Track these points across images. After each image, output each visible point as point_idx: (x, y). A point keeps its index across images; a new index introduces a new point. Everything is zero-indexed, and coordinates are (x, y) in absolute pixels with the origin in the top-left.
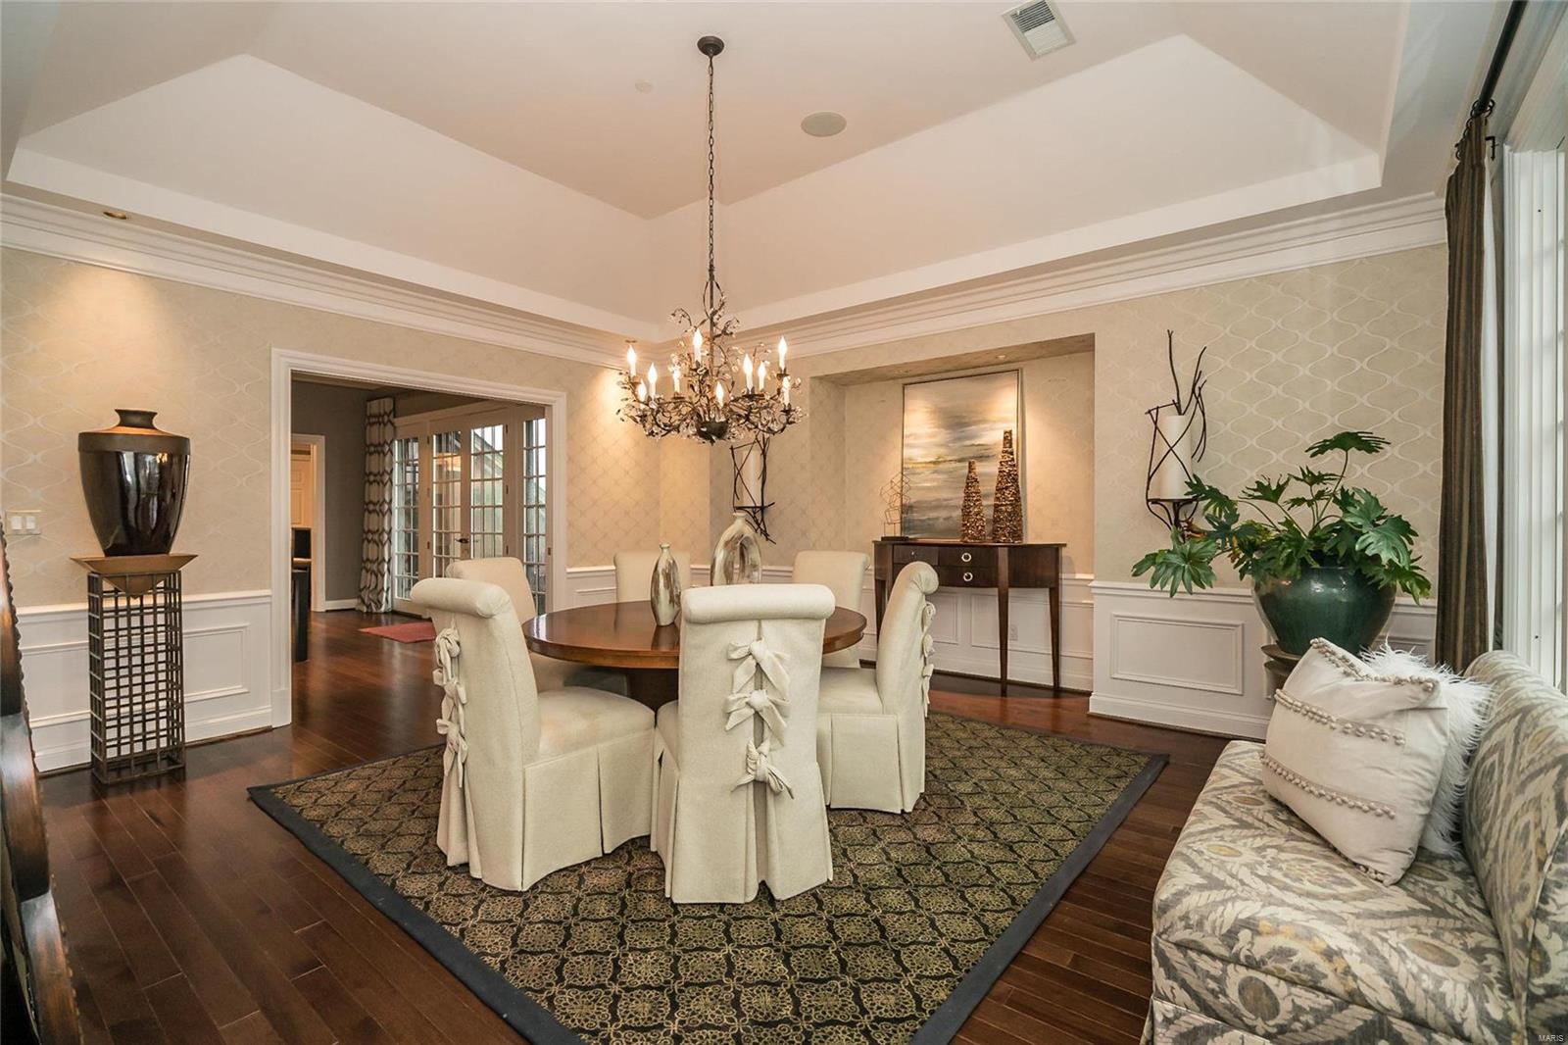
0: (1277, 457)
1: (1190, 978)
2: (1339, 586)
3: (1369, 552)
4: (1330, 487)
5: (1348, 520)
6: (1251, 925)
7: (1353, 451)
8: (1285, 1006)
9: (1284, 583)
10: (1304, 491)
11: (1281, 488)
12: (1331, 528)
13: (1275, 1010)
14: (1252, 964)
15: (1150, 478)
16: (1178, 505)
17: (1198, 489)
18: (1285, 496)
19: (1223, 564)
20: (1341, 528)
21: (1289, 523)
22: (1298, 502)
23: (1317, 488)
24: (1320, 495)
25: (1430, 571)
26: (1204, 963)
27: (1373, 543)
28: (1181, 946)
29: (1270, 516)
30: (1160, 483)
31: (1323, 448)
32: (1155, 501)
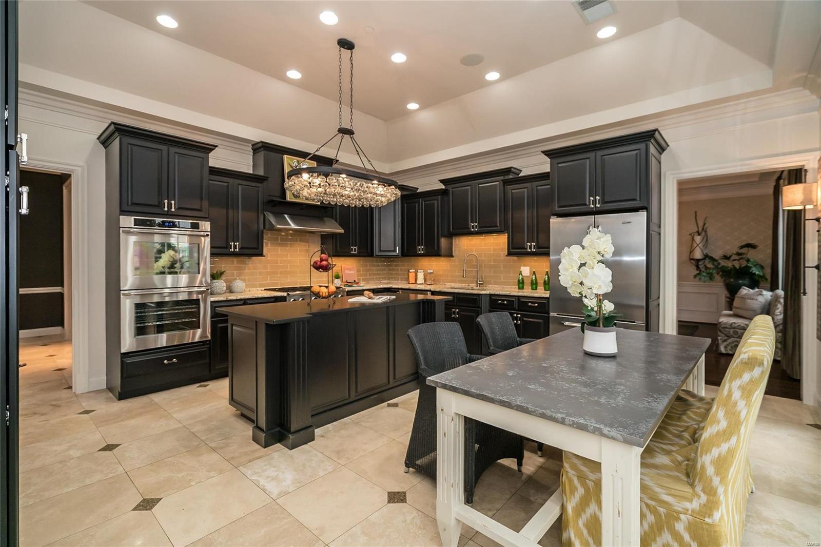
0: (728, 247)
1: (725, 332)
2: (745, 280)
3: (754, 272)
4: (744, 256)
5: (749, 265)
6: (734, 323)
7: (750, 249)
8: (740, 333)
9: (732, 280)
10: (736, 257)
11: (730, 256)
12: (745, 267)
13: (738, 333)
14: (735, 328)
15: (691, 253)
16: (698, 261)
17: (706, 256)
18: (732, 258)
19: (718, 278)
20: (747, 267)
21: (733, 266)
22: (735, 260)
23: (741, 257)
24: (741, 258)
25: (769, 277)
26: (727, 330)
27: (755, 271)
28: (723, 328)
29: (729, 264)
30: (693, 255)
31: (742, 247)
32: (692, 259)
